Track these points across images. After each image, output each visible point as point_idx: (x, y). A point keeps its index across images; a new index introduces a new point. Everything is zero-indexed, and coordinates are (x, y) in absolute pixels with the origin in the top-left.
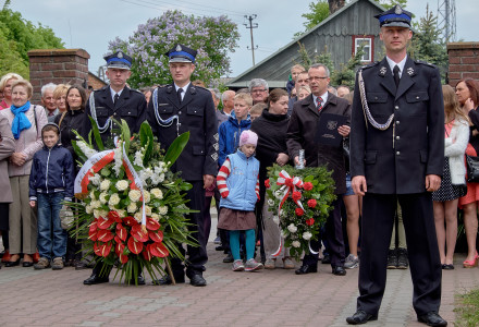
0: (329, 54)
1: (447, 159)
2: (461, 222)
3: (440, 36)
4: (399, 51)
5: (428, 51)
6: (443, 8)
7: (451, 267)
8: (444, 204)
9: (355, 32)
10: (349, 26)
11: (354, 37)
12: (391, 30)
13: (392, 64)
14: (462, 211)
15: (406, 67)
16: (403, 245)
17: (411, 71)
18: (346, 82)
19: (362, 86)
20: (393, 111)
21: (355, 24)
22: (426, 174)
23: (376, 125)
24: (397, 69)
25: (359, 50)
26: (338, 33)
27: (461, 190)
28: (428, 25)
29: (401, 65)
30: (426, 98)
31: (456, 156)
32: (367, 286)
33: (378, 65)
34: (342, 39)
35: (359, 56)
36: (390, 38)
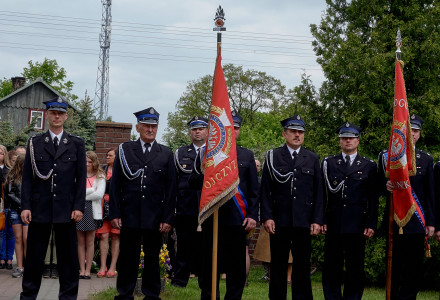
0: (11, 121)
1: (90, 202)
2: (97, 247)
3: (95, 114)
4: (58, 127)
5: (84, 124)
6: (100, 92)
7: (89, 278)
8: (86, 234)
9: (31, 106)
10: (27, 101)
11: (30, 110)
12: (54, 113)
13: (53, 136)
14: (98, 239)
15: (63, 138)
16: (55, 262)
17: (65, 142)
18: (22, 143)
19: (32, 149)
20: (53, 167)
21: (32, 100)
22: (73, 209)
23: (41, 176)
24: (56, 139)
25: (33, 119)
26: (18, 106)
27: (99, 223)
28: (86, 105)
29: (59, 137)
30: (75, 159)
31: (96, 200)
32: (28, 285)
33: (44, 135)
34: (21, 110)
35: (33, 125)
36: (53, 118)
